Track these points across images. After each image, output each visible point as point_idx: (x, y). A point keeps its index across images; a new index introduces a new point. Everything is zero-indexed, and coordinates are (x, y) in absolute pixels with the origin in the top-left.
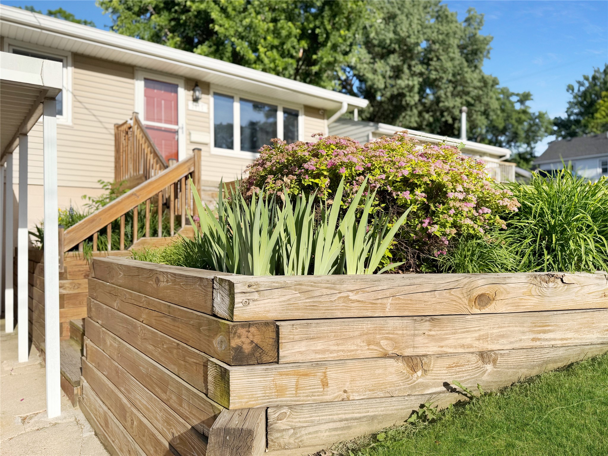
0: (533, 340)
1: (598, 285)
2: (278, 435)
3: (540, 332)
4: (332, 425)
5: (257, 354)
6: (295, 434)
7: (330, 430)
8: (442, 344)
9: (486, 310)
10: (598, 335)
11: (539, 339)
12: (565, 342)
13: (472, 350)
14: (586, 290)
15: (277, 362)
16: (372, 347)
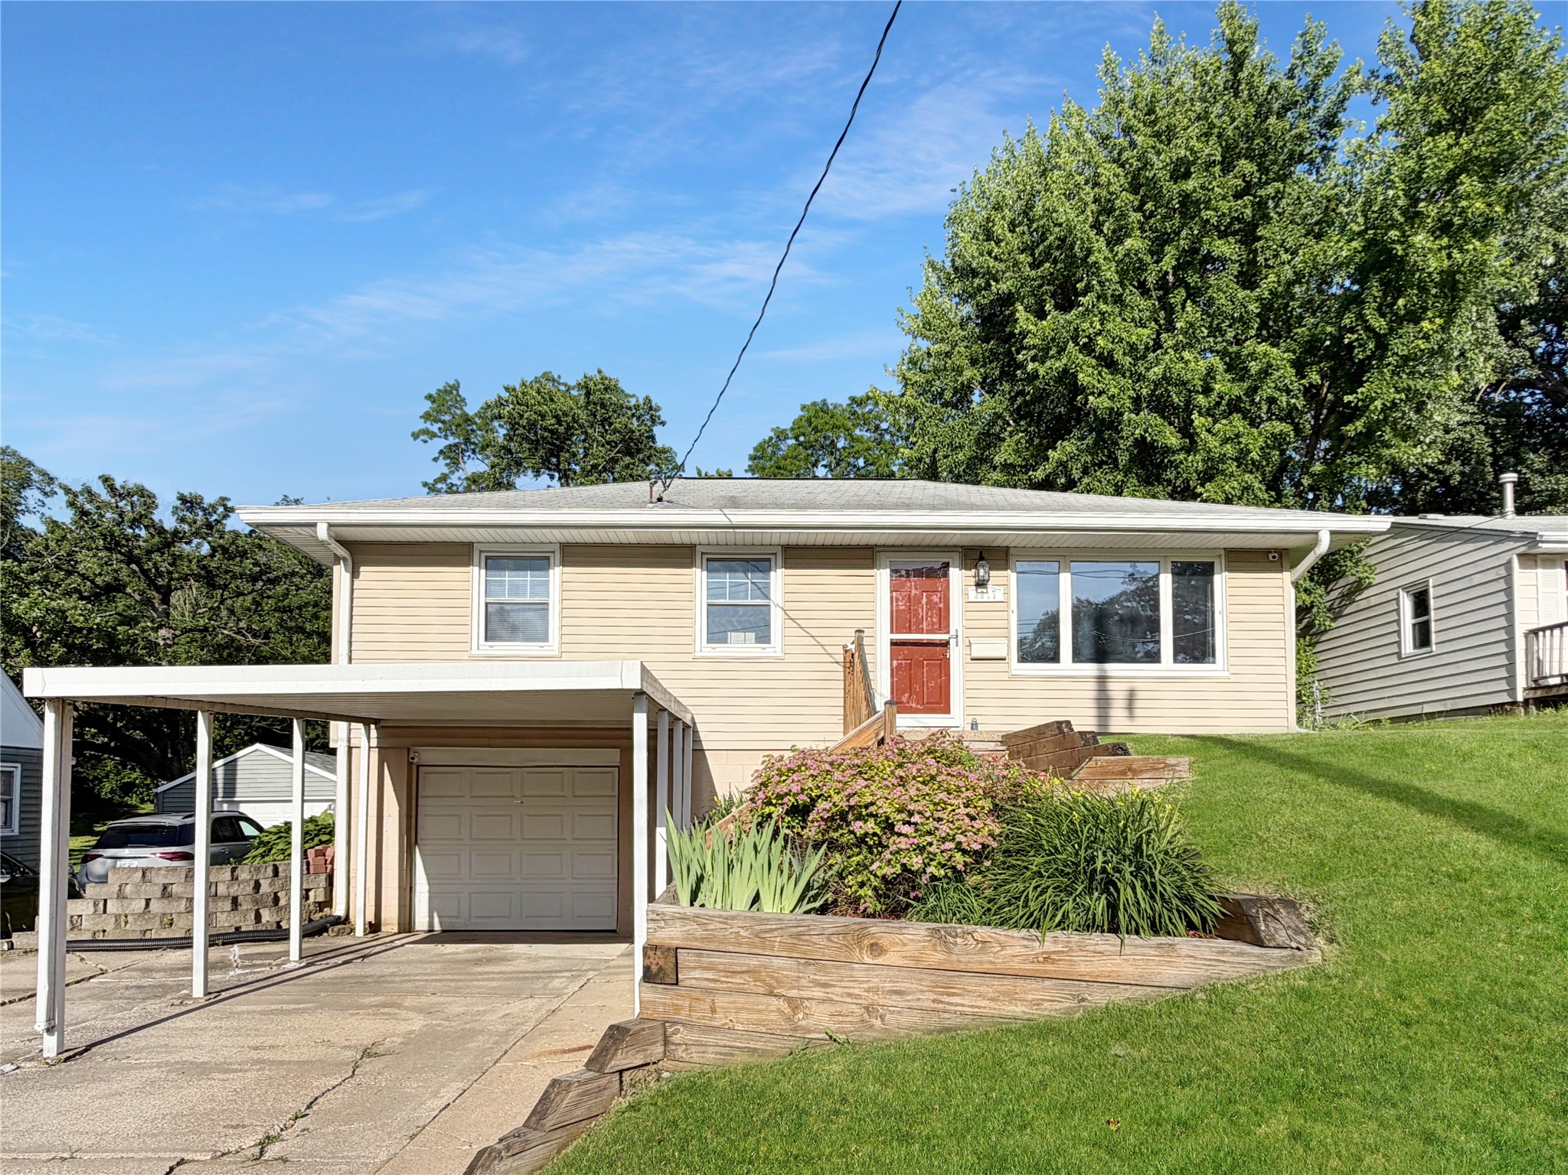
0: (934, 1001)
1: (1026, 947)
2: (673, 1047)
3: (943, 994)
4: (718, 1049)
5: (661, 975)
6: (686, 1049)
7: (716, 1053)
8: (828, 990)
9: (880, 961)
10: (1024, 1009)
11: (942, 1002)
12: (976, 1010)
13: (860, 1002)
14: (1009, 951)
15: (677, 984)
16: (758, 983)
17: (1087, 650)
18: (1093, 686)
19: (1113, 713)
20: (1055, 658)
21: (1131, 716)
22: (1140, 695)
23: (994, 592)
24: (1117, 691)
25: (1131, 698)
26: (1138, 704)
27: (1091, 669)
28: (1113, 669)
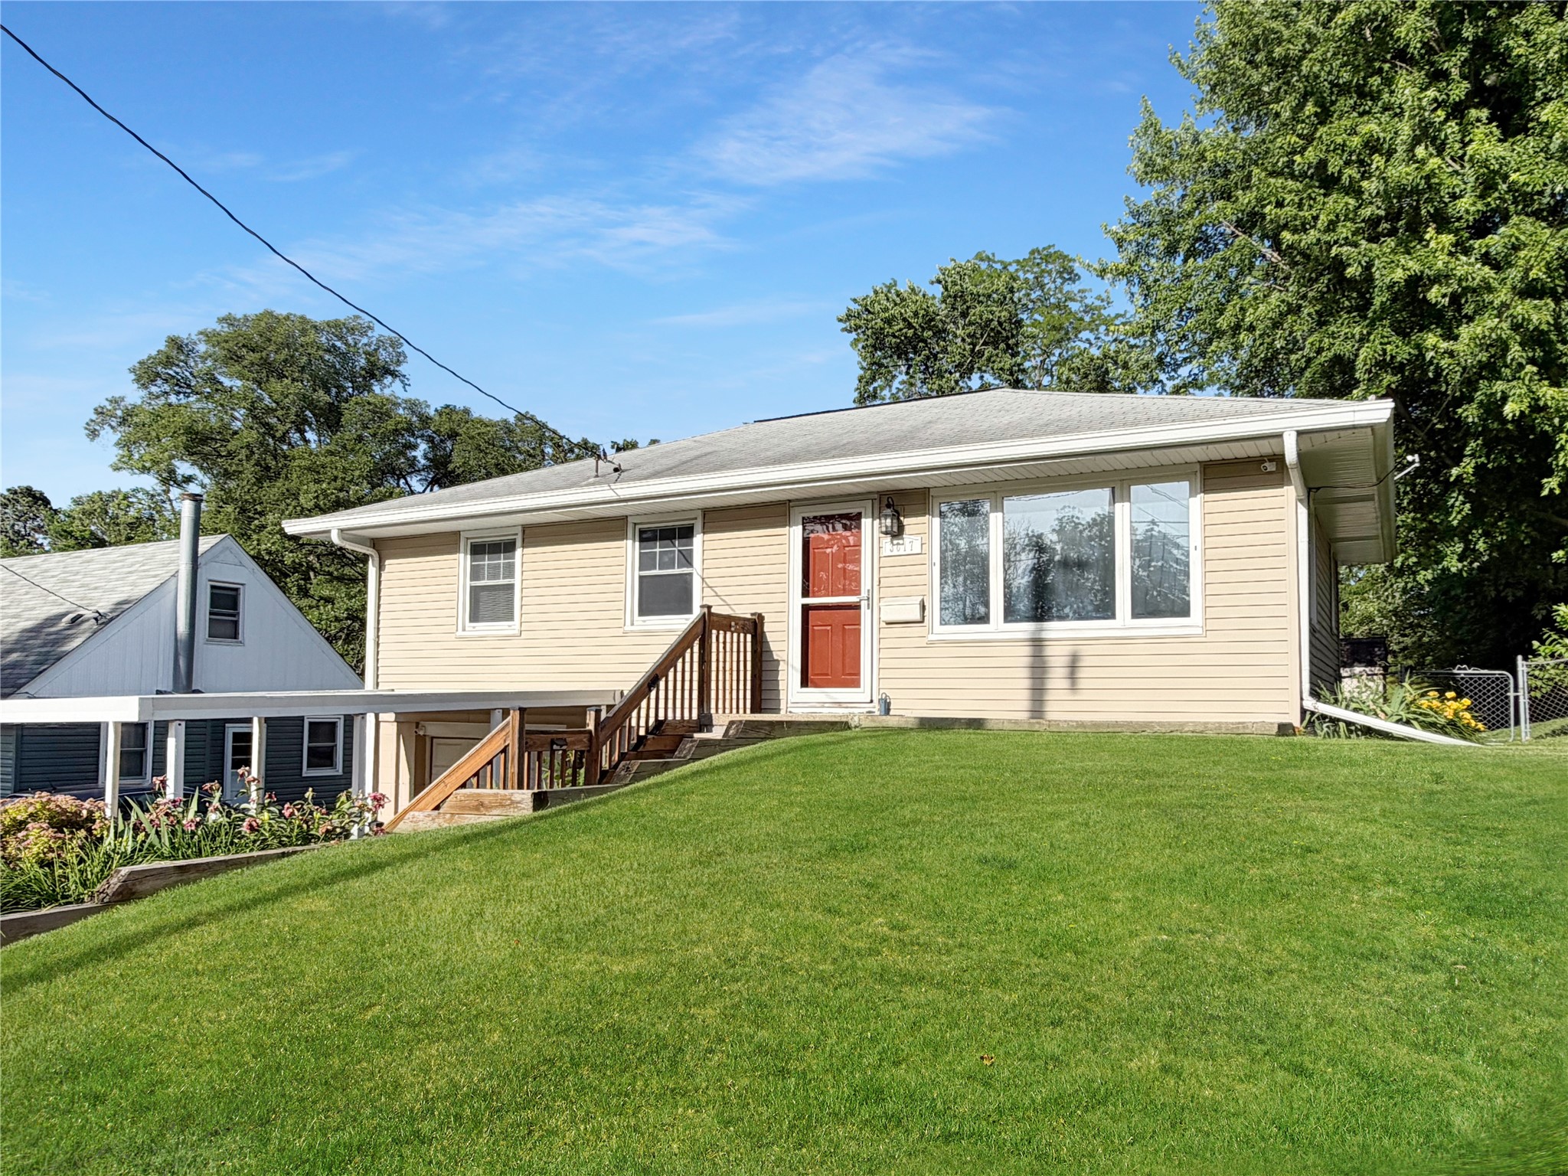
17: (1023, 605)
18: (1026, 650)
19: (1051, 684)
20: (984, 619)
21: (1073, 688)
22: (1085, 662)
23: (911, 542)
24: (1057, 656)
25: (1074, 666)
26: (1082, 673)
27: (1026, 629)
28: (1054, 629)
